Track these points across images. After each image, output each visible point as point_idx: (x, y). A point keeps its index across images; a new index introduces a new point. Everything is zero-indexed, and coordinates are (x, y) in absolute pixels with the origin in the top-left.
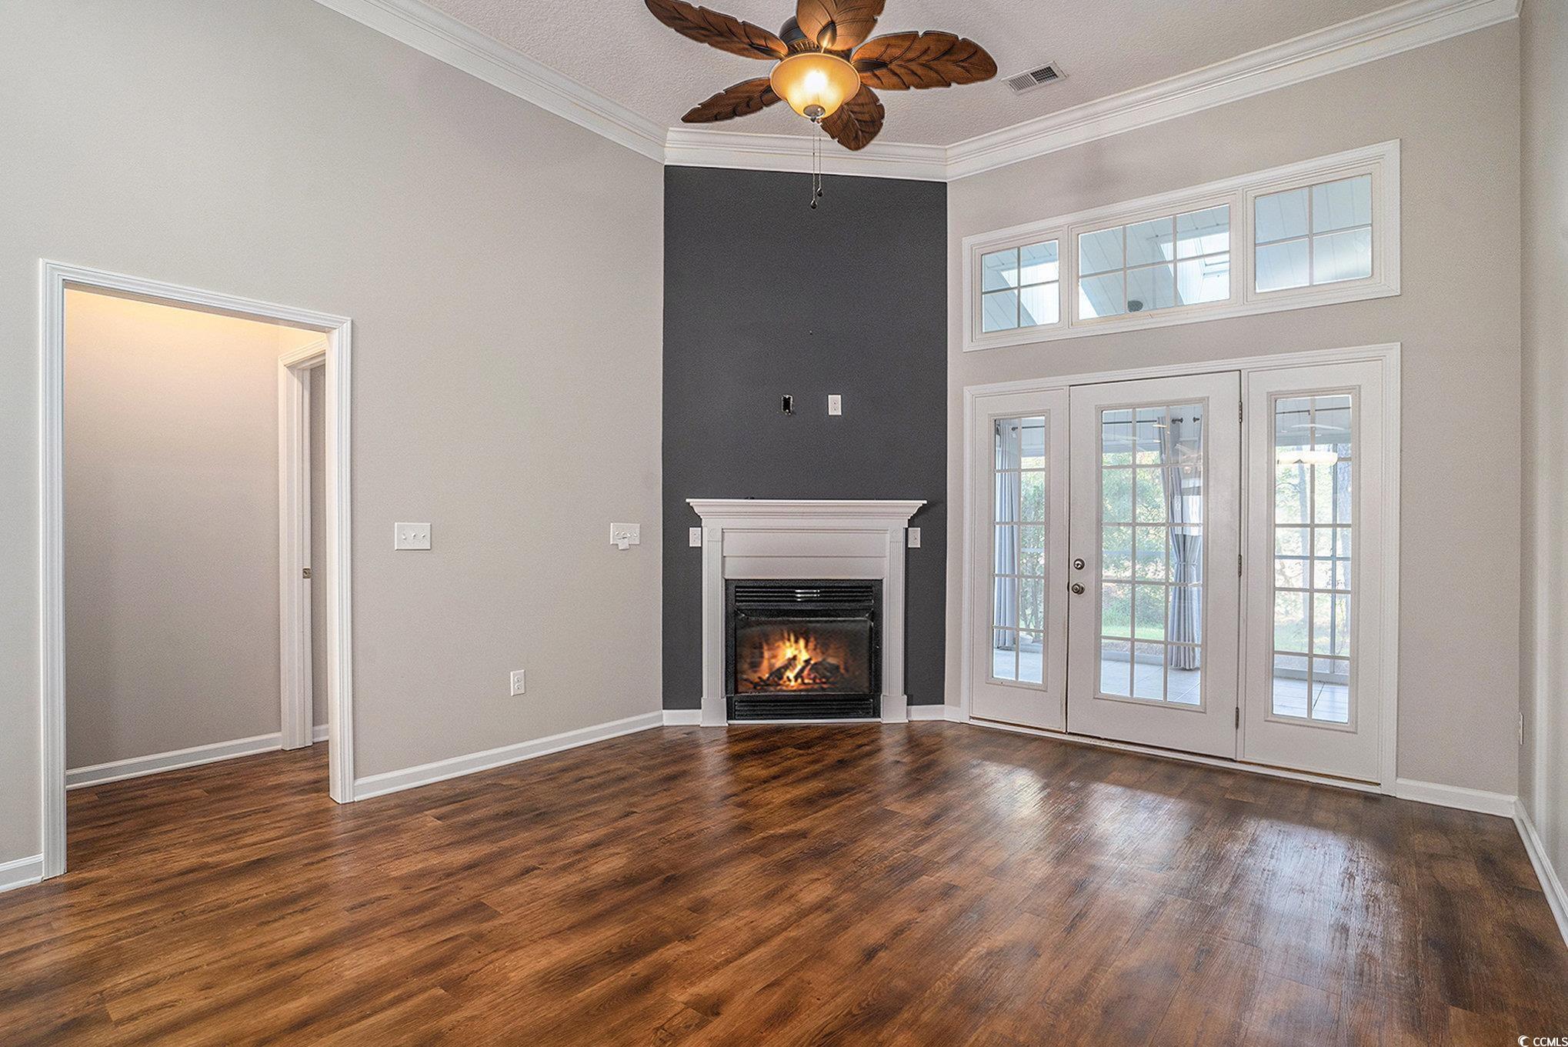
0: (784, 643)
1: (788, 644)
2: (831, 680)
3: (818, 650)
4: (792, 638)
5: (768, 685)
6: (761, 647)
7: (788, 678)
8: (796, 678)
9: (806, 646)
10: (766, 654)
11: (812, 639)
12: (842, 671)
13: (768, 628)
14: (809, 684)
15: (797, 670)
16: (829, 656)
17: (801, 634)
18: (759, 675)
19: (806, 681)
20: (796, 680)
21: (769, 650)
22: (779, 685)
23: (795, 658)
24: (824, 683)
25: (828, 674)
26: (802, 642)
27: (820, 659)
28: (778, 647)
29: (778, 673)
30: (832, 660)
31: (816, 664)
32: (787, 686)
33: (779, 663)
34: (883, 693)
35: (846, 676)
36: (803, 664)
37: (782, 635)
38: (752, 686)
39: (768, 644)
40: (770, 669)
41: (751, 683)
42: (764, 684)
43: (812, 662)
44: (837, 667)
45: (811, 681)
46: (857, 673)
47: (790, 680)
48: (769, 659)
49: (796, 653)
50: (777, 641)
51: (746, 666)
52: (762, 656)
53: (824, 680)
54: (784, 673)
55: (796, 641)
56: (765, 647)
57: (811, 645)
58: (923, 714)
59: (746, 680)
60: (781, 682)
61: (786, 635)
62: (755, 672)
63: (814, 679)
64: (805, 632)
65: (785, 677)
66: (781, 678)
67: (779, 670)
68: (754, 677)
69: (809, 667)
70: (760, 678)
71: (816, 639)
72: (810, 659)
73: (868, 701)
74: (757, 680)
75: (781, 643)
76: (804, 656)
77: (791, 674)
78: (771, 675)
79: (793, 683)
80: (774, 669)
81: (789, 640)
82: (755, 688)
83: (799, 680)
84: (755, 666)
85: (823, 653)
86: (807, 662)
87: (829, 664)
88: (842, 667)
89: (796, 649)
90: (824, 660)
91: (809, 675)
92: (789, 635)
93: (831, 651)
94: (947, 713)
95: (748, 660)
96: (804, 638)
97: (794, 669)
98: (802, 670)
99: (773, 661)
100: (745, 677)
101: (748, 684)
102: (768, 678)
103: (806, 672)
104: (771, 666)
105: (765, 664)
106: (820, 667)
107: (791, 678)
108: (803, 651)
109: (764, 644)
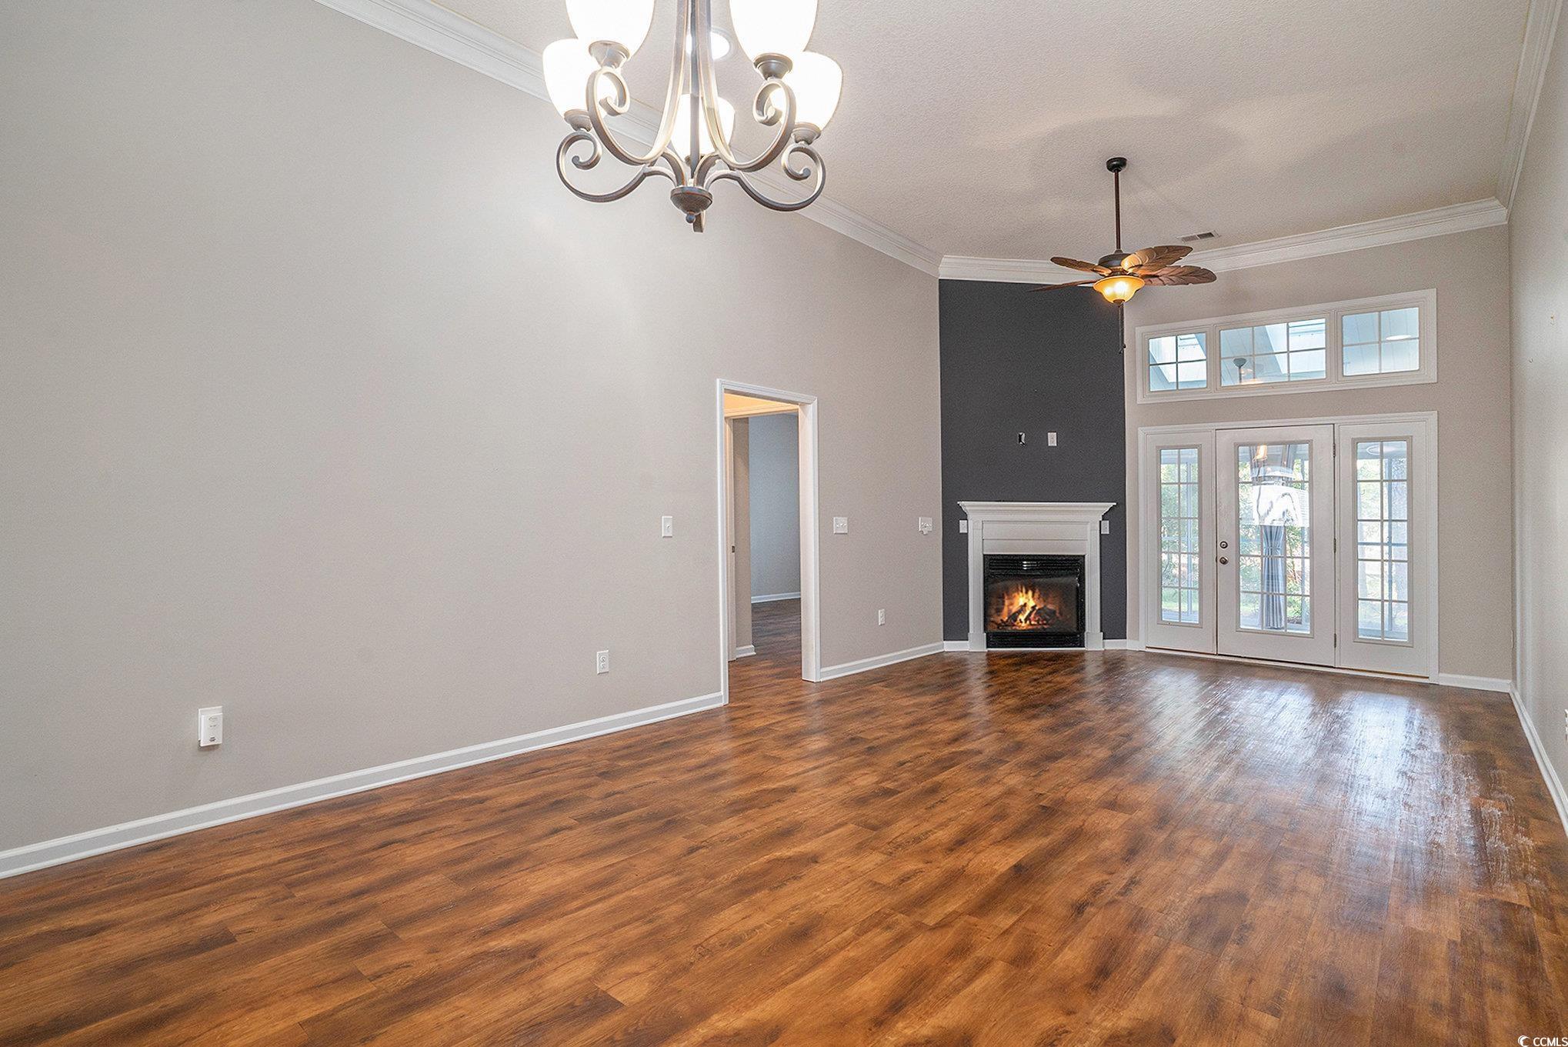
0: (1018, 594)
1: (1021, 594)
2: (1049, 622)
3: (1041, 599)
4: (1024, 590)
5: (1006, 626)
6: (1004, 598)
7: (1020, 619)
8: (1026, 620)
9: (1033, 596)
10: (1007, 603)
11: (1037, 591)
12: (1058, 615)
13: (1008, 583)
14: (1034, 625)
15: (1027, 614)
16: (1048, 603)
17: (1030, 588)
18: (1001, 618)
19: (1033, 623)
20: (1026, 622)
21: (1009, 599)
22: (1014, 625)
23: (1025, 605)
24: (1045, 624)
25: (1048, 617)
26: (1030, 593)
27: (1042, 606)
28: (1015, 596)
29: (1014, 617)
30: (1050, 607)
31: (1039, 609)
32: (1019, 627)
33: (1015, 609)
34: (1087, 631)
35: (1060, 619)
36: (1031, 610)
37: (1017, 588)
38: (996, 626)
39: (1008, 595)
40: (1009, 613)
41: (996, 624)
42: (1005, 624)
43: (1037, 608)
44: (1054, 612)
45: (1036, 623)
46: (1068, 617)
47: (1021, 622)
48: (1008, 606)
49: (1026, 601)
50: (1014, 592)
51: (993, 611)
52: (1003, 604)
53: (1045, 622)
54: (1017, 617)
55: (1027, 593)
56: (1006, 597)
57: (1036, 595)
58: (1113, 645)
59: (993, 622)
60: (1016, 623)
61: (1020, 589)
62: (999, 615)
63: (1038, 621)
64: (1033, 585)
65: (1018, 619)
66: (1015, 621)
67: (1014, 614)
68: (998, 620)
69: (1035, 612)
70: (1002, 620)
71: (1040, 590)
72: (1035, 606)
73: (1076, 637)
74: (1000, 622)
75: (1016, 594)
76: (1032, 603)
77: (1022, 617)
78: (1009, 618)
79: (1023, 624)
80: (1011, 614)
81: (1022, 591)
82: (998, 628)
83: (1028, 622)
84: (999, 611)
85: (1045, 601)
86: (1033, 608)
87: (1048, 609)
88: (1058, 611)
89: (1026, 598)
90: (1045, 606)
91: (1035, 618)
92: (1022, 588)
93: (1050, 599)
94: (1129, 645)
95: (995, 607)
96: (1032, 590)
97: (1025, 613)
98: (1030, 614)
99: (1011, 607)
100: (992, 619)
101: (994, 625)
102: (1007, 621)
103: (1032, 616)
104: (1010, 611)
105: (1006, 610)
106: (1042, 612)
107: (1023, 620)
108: (1031, 599)
109: (1005, 595)
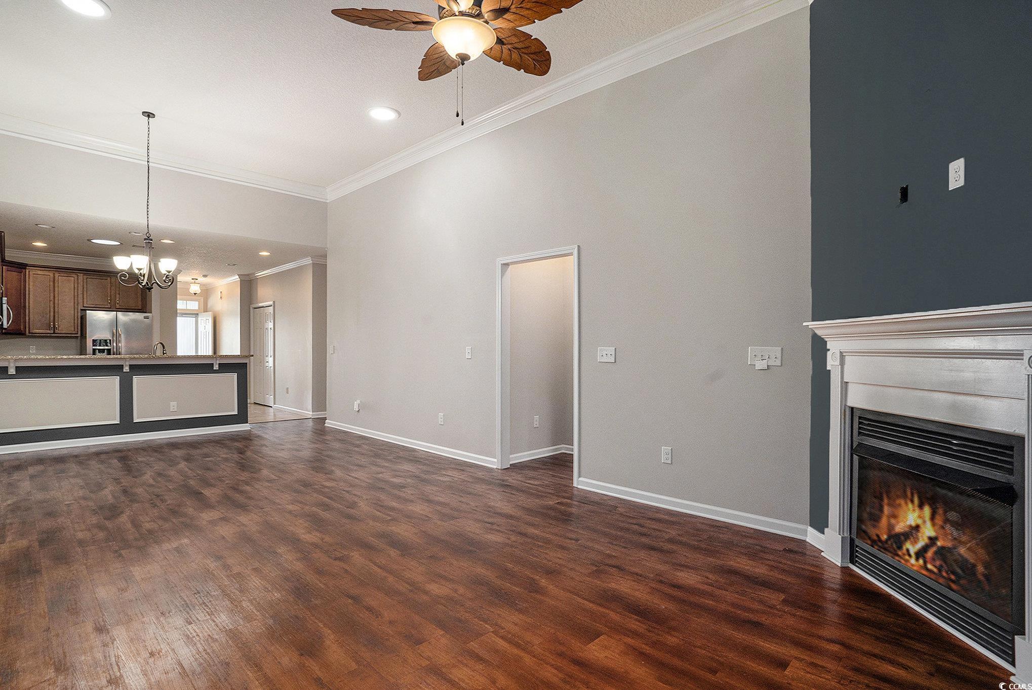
1: (910, 506)
2: (962, 582)
3: (947, 530)
5: (887, 550)
6: (881, 499)
7: (908, 550)
8: (918, 556)
9: (932, 518)
10: (887, 510)
11: (940, 511)
12: (981, 577)
13: (891, 478)
14: (932, 571)
15: (918, 545)
16: (962, 544)
18: (878, 532)
19: (929, 566)
20: (918, 560)
21: (890, 505)
22: (898, 555)
23: (917, 528)
24: (953, 581)
25: (958, 569)
26: (927, 510)
27: (949, 544)
28: (899, 505)
29: (899, 540)
30: (965, 553)
31: (943, 548)
33: (900, 528)
36: (926, 541)
37: (905, 492)
38: (871, 542)
39: (889, 497)
40: (890, 530)
41: (870, 538)
42: (882, 545)
43: (939, 544)
44: (970, 566)
45: (935, 570)
46: (1003, 591)
47: (911, 556)
48: (889, 517)
49: (919, 522)
50: (898, 497)
51: (865, 515)
52: (881, 510)
53: (953, 576)
54: (906, 543)
55: (921, 506)
56: (886, 501)
57: (939, 519)
59: (864, 531)
60: (900, 553)
61: (909, 494)
62: (874, 526)
63: (939, 569)
64: (932, 498)
65: (904, 548)
66: (900, 547)
67: (898, 536)
68: (874, 533)
69: (934, 549)
70: (878, 536)
71: (945, 513)
72: (936, 538)
74: (875, 538)
75: (902, 502)
76: (928, 531)
77: (912, 548)
78: (891, 538)
79: (913, 561)
80: (894, 533)
81: (912, 501)
82: (874, 546)
83: (922, 562)
84: (874, 519)
85: (953, 537)
86: (932, 540)
87: (960, 555)
89: (920, 517)
90: (955, 547)
91: (933, 559)
92: (912, 494)
93: (964, 538)
95: (868, 510)
96: (931, 506)
97: (916, 543)
98: (926, 549)
99: (893, 521)
100: (863, 527)
102: (887, 541)
103: (929, 553)
104: (891, 527)
105: (884, 521)
106: (948, 555)
107: (912, 552)
108: (929, 524)
109: (885, 496)
